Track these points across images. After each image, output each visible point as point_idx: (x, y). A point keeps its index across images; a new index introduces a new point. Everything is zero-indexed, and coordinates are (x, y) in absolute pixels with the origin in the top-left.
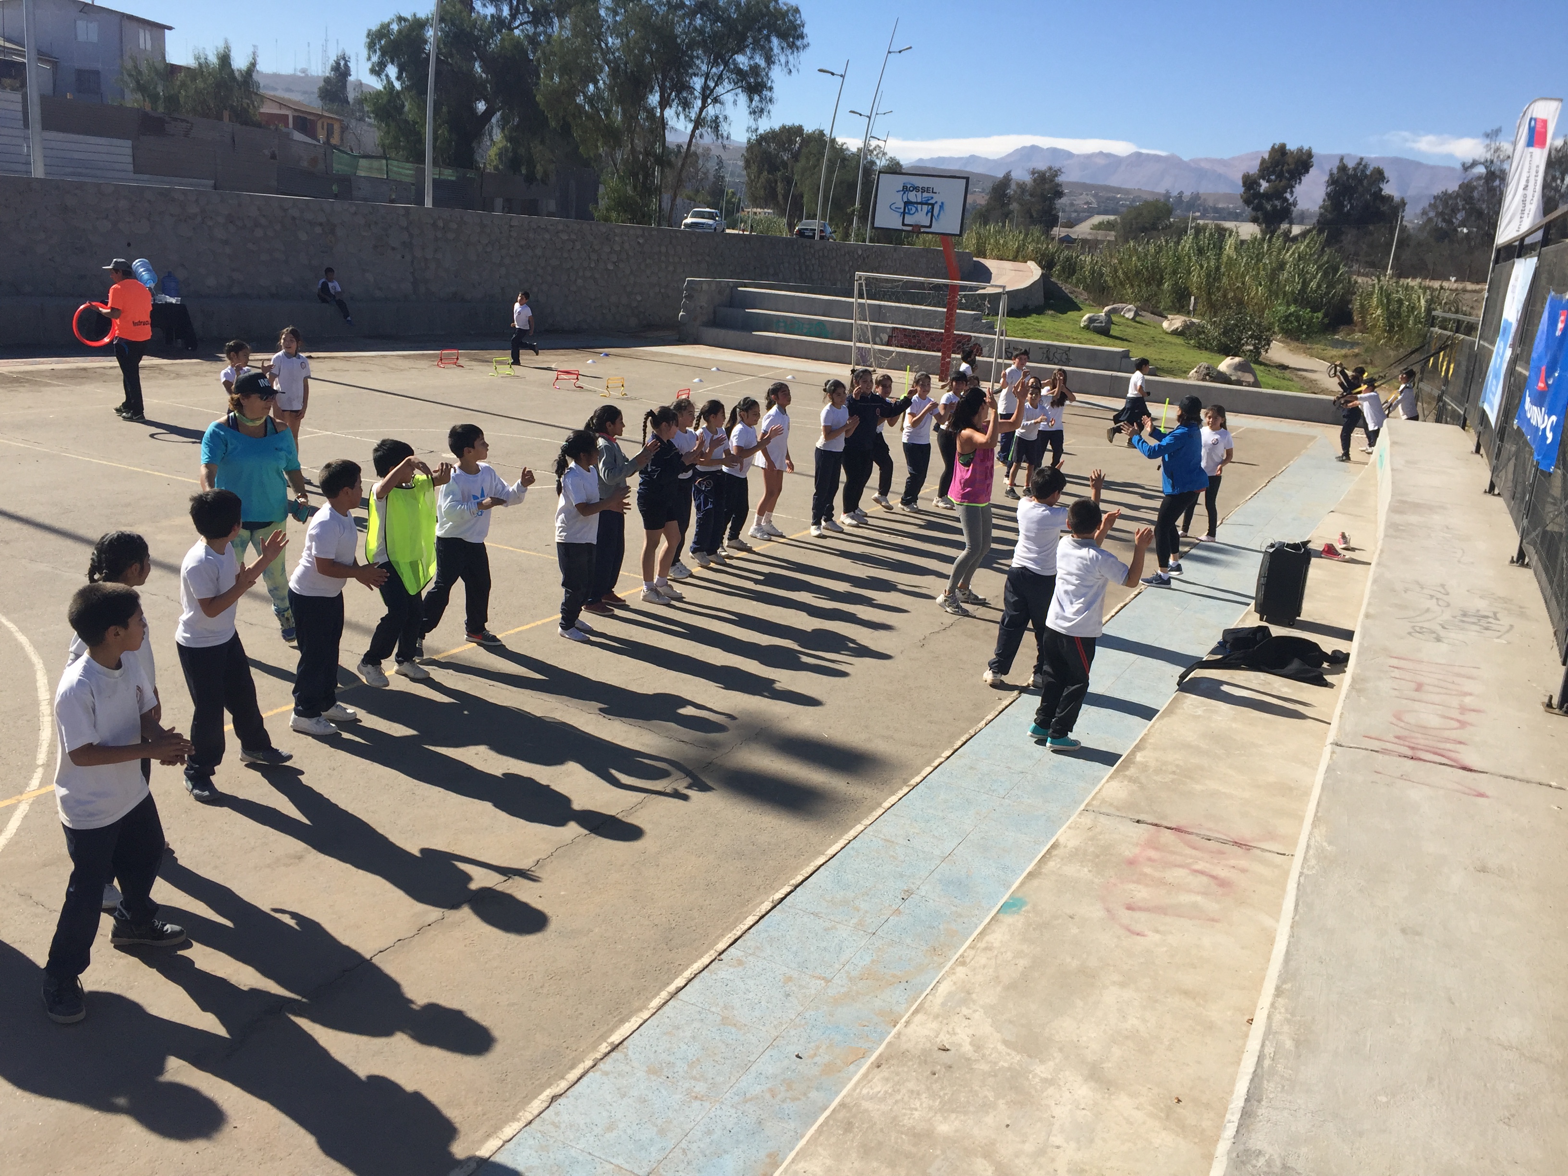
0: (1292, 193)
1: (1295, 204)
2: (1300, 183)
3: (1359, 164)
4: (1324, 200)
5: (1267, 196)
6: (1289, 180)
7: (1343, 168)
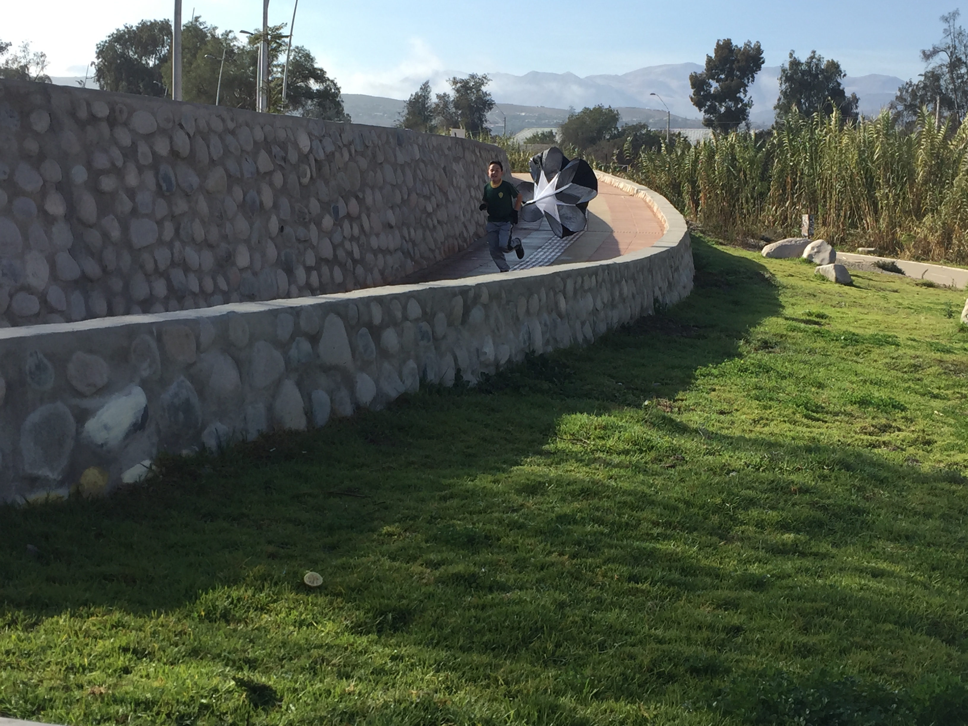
0: (745, 91)
1: (749, 105)
2: (753, 81)
3: (812, 58)
4: (779, 99)
5: (720, 97)
6: (741, 78)
7: (795, 64)
